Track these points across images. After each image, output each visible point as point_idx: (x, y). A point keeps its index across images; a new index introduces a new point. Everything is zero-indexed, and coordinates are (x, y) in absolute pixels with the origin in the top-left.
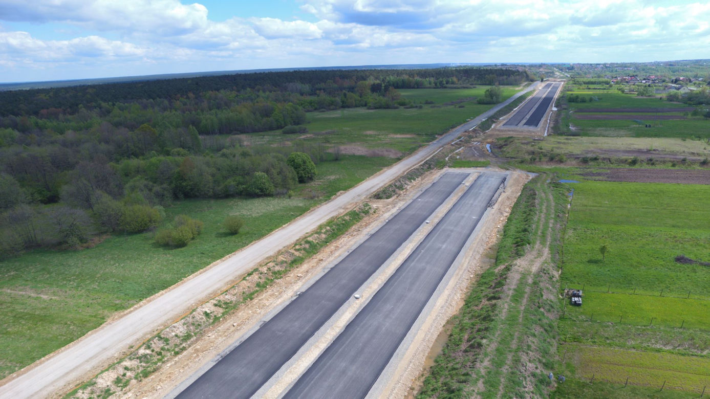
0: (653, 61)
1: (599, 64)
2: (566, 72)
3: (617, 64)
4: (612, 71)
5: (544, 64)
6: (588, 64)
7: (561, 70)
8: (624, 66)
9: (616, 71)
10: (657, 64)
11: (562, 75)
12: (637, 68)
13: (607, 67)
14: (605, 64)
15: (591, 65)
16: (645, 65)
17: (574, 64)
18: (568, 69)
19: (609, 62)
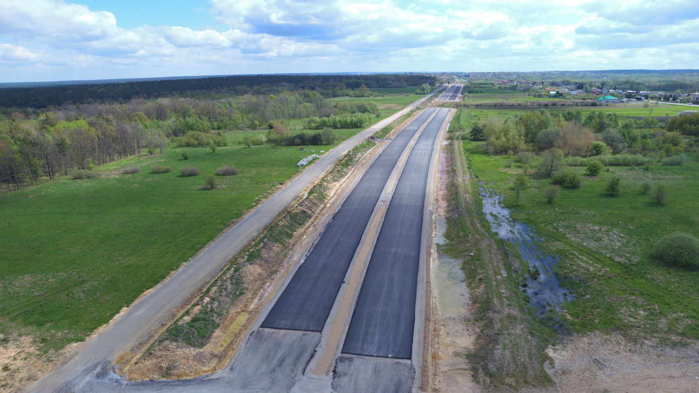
0: (532, 71)
1: (490, 73)
2: (464, 79)
3: (504, 72)
4: (499, 78)
5: (445, 73)
6: (481, 73)
7: (460, 77)
8: (509, 74)
9: (502, 78)
10: (535, 73)
11: (461, 81)
12: (518, 75)
13: (495, 75)
14: (494, 73)
15: (483, 73)
16: (525, 73)
17: (469, 73)
18: (465, 76)
19: (498, 71)
